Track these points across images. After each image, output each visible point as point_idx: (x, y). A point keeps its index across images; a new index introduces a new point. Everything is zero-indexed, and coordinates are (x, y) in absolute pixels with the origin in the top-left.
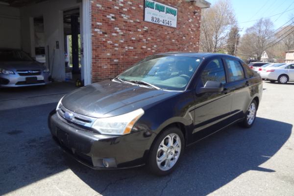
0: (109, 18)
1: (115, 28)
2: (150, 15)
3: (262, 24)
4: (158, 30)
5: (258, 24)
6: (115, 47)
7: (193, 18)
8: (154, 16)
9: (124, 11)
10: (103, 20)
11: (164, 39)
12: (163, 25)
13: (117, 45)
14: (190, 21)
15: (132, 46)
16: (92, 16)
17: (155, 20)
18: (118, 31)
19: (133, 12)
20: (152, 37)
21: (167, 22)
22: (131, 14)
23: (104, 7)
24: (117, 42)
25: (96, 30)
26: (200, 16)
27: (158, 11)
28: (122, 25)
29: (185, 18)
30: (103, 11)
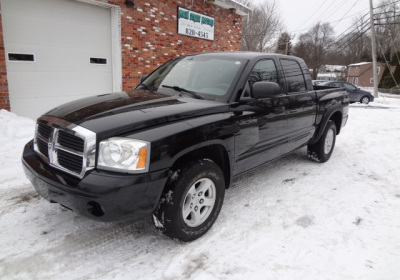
0: (139, 32)
1: (147, 43)
3: (320, 30)
4: (193, 43)
5: (314, 29)
6: (147, 64)
7: (232, 29)
8: (189, 28)
9: (156, 23)
10: (133, 34)
12: (198, 38)
13: (148, 62)
14: (229, 32)
16: (122, 29)
17: (189, 31)
18: (149, 46)
19: (166, 23)
21: (203, 34)
22: (163, 27)
23: (135, 19)
24: (148, 58)
25: (126, 45)
26: (240, 26)
27: (193, 22)
28: (153, 39)
29: (223, 28)
30: (134, 24)
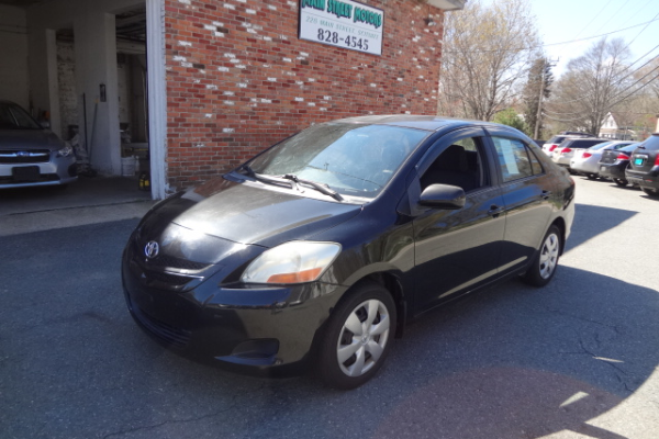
0: (209, 32)
1: (226, 55)
2: (314, 23)
3: (605, 51)
4: (335, 59)
5: (595, 50)
6: (226, 98)
7: (422, 34)
8: (325, 29)
9: (248, 15)
10: (194, 35)
11: (350, 81)
12: (347, 50)
13: (229, 94)
14: (415, 40)
15: (268, 98)
16: (167, 25)
17: (326, 35)
18: (233, 61)
19: (271, 17)
20: (319, 77)
21: (357, 41)
22: (265, 23)
23: (198, 4)
24: (231, 86)
25: (177, 58)
26: (441, 30)
27: (335, 16)
28: (244, 47)
29: (402, 32)
30: (196, 14)
